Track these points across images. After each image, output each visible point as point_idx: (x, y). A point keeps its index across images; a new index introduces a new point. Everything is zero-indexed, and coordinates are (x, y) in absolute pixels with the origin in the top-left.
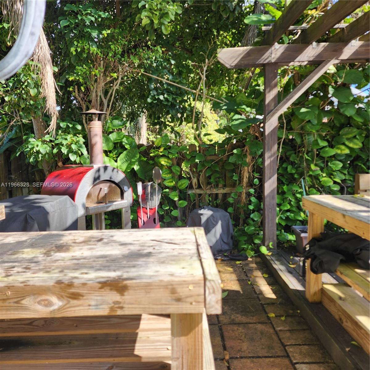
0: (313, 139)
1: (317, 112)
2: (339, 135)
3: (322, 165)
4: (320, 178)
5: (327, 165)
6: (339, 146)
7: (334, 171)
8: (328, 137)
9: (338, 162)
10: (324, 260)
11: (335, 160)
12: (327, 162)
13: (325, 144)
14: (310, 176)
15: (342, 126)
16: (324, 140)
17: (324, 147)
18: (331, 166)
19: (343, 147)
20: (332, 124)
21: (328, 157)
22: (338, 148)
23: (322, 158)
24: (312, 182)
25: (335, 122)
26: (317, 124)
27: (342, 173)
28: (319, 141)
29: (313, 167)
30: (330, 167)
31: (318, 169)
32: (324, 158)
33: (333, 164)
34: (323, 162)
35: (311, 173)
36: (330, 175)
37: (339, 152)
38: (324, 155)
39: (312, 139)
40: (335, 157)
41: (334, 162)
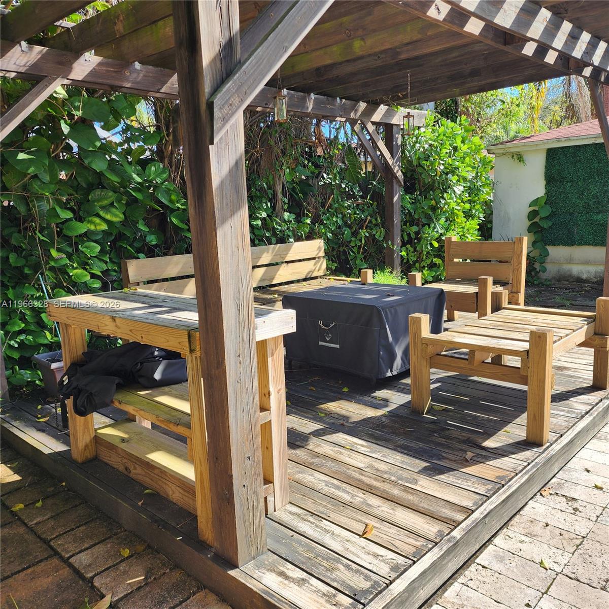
0: (48, 207)
1: (47, 162)
2: (88, 201)
3: (69, 250)
4: (69, 271)
5: (77, 249)
6: (90, 218)
7: (89, 259)
8: (72, 204)
9: (93, 244)
10: (93, 392)
11: (88, 241)
12: (77, 244)
13: (68, 215)
14: (52, 269)
15: (91, 187)
16: (67, 209)
17: (67, 220)
18: (84, 250)
19: (97, 220)
20: (75, 183)
21: (76, 236)
22: (91, 222)
23: (68, 239)
24: (56, 279)
25: (79, 179)
26: (50, 183)
27: (101, 260)
28: (58, 210)
29: (54, 253)
30: (82, 252)
31: (64, 256)
32: (70, 238)
33: (86, 247)
34: (70, 245)
35: (52, 264)
36: (84, 265)
37: (92, 227)
38: (70, 234)
39: (46, 207)
40: (87, 236)
41: (87, 244)
